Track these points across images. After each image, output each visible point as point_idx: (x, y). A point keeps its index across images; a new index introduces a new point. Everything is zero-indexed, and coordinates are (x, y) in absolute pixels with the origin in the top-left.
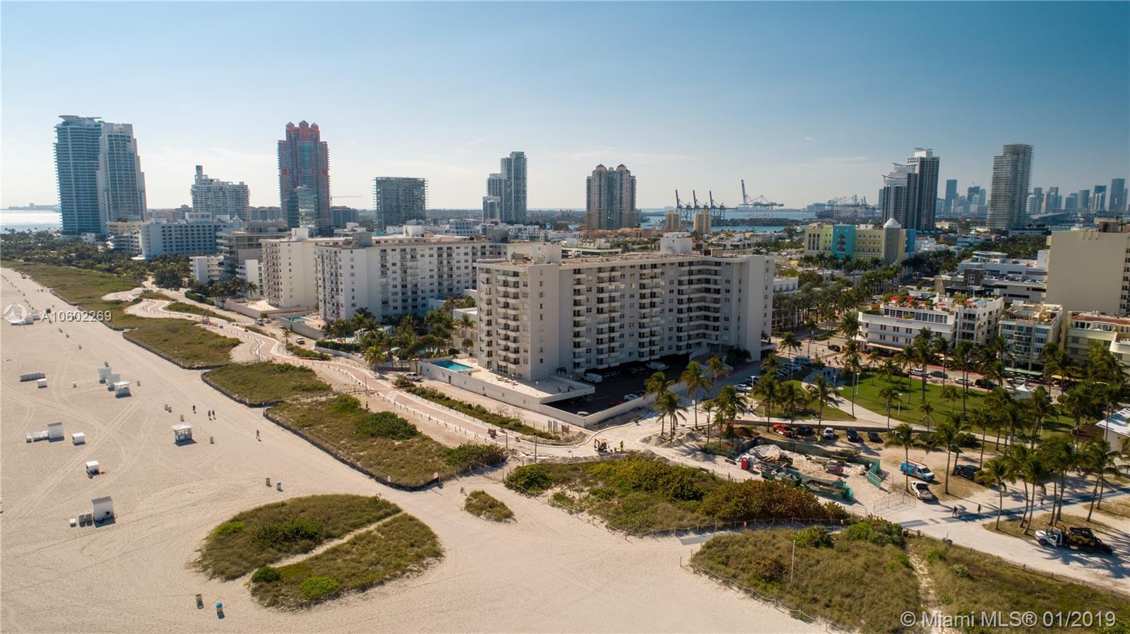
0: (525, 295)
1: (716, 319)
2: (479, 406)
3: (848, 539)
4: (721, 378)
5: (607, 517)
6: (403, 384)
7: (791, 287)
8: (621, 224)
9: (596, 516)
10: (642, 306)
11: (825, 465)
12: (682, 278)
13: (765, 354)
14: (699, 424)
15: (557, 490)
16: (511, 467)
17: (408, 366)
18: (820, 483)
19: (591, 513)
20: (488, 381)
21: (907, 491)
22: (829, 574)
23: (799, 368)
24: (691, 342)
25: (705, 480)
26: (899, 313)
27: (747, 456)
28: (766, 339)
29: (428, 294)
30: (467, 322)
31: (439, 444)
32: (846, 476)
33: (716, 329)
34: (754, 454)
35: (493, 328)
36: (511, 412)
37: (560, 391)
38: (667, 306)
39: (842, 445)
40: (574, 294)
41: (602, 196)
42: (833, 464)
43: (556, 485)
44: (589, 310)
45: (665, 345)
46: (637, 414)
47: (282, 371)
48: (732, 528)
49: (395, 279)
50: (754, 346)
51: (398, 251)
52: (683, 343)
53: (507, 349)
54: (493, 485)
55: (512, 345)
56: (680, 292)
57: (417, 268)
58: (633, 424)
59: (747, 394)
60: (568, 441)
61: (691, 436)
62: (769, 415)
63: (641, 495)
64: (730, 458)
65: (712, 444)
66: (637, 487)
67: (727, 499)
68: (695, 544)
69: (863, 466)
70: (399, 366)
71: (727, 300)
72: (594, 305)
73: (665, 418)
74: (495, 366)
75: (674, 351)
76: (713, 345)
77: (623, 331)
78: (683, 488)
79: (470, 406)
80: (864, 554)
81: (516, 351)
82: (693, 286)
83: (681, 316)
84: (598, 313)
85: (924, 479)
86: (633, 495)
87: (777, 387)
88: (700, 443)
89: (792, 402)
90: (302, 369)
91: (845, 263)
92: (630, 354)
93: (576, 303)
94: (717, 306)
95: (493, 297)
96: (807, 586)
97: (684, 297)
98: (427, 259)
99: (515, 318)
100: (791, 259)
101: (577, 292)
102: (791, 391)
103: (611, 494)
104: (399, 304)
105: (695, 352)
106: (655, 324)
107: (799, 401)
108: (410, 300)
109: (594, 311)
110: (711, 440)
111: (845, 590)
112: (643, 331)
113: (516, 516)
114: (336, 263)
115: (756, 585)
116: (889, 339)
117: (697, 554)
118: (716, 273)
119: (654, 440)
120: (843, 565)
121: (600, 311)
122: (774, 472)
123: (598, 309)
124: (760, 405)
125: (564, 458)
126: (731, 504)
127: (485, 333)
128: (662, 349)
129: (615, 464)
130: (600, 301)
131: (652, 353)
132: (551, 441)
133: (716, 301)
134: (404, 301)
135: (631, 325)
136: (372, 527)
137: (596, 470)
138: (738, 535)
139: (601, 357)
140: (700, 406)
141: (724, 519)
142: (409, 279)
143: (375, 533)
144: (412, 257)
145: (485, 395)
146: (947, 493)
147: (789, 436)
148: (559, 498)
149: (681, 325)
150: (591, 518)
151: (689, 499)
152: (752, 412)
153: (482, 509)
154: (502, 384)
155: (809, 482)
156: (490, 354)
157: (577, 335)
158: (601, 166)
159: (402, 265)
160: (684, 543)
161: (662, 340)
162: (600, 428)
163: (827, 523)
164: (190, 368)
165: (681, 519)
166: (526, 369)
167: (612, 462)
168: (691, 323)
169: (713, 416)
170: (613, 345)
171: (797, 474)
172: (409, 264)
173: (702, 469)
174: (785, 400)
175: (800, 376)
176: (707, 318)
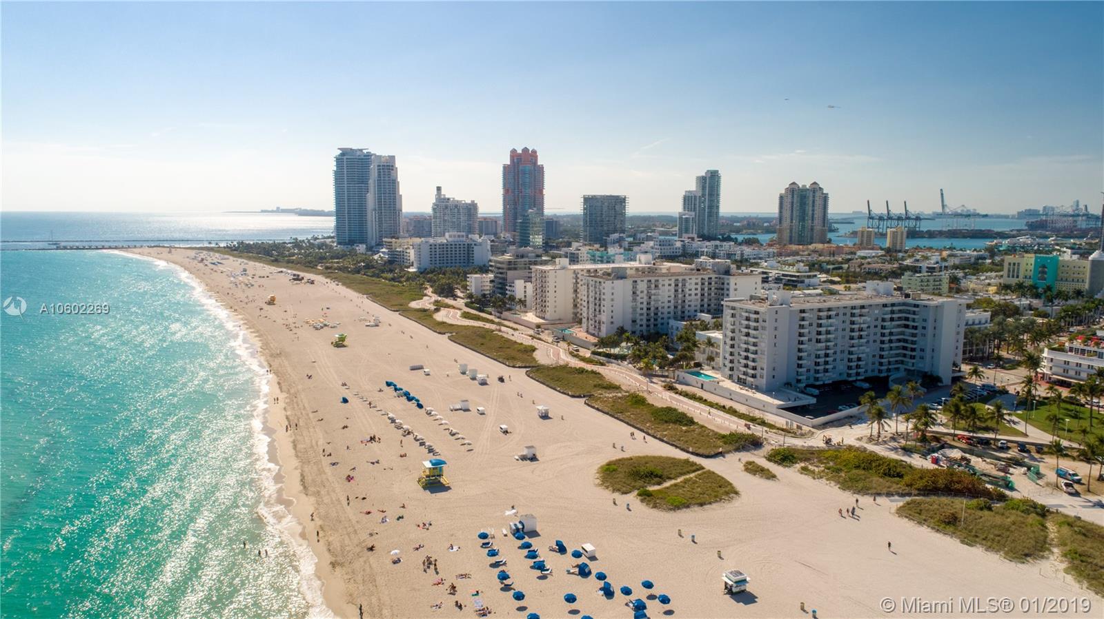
0: (764, 328)
1: (913, 350)
2: (731, 407)
3: (1004, 509)
4: (917, 397)
5: (839, 483)
6: (670, 388)
7: (983, 321)
8: (812, 238)
9: (832, 482)
10: (852, 338)
11: (995, 465)
12: (886, 316)
13: (956, 380)
14: (898, 431)
15: (803, 465)
16: (767, 449)
17: (667, 374)
18: (990, 476)
19: (827, 480)
20: (734, 389)
21: (1057, 487)
22: (988, 524)
23: (985, 393)
24: (890, 367)
25: (905, 468)
26: (1083, 352)
27: (936, 455)
28: (957, 367)
29: (666, 316)
30: (710, 343)
31: (713, 431)
32: (1011, 474)
33: (913, 357)
34: (942, 454)
35: (735, 350)
36: (757, 414)
37: (790, 400)
38: (872, 338)
39: (1013, 453)
40: (799, 328)
41: (794, 212)
42: (1002, 465)
43: (801, 462)
44: (810, 340)
45: (869, 367)
46: (851, 420)
47: (579, 373)
48: (924, 495)
49: (642, 303)
50: (945, 373)
51: (646, 281)
52: (884, 368)
53: (746, 366)
54: (759, 458)
55: (751, 364)
56: (883, 328)
57: (658, 295)
58: (848, 427)
59: (938, 411)
60: (802, 435)
61: (893, 439)
62: (955, 428)
63: (861, 472)
64: (923, 455)
65: (909, 445)
66: (857, 467)
67: (921, 478)
68: (900, 502)
69: (1026, 469)
70: (660, 374)
71: (924, 335)
72: (814, 336)
73: (873, 424)
74: (735, 378)
75: (876, 374)
76: (909, 370)
77: (835, 356)
78: (890, 470)
79: (724, 407)
80: (1013, 516)
81: (754, 368)
82: (894, 323)
83: (883, 346)
84: (817, 342)
85: (1073, 481)
86: (854, 471)
87: (962, 408)
88: (900, 444)
89: (973, 420)
90: (593, 372)
91: (1045, 292)
92: (840, 374)
93: (801, 335)
94: (915, 339)
95: (737, 328)
96: (972, 529)
97: (887, 331)
98: (667, 287)
99: (755, 345)
100: (989, 284)
101: (802, 327)
102: (973, 411)
103: (839, 470)
104: (644, 322)
105: (894, 376)
106: (861, 352)
107: (979, 419)
108: (652, 320)
109: (814, 340)
110: (909, 443)
111: (997, 532)
112: (851, 357)
113: (778, 477)
114: (600, 291)
115: (938, 526)
116: (1072, 373)
117: (901, 507)
118: (914, 313)
119: (865, 439)
120: (998, 520)
121: (818, 341)
122: (956, 466)
123: (817, 339)
124: (949, 420)
125: (803, 446)
126: (924, 481)
127: (729, 353)
128: (866, 371)
129: (839, 452)
130: (819, 333)
131: (858, 374)
132: (790, 435)
133: (914, 335)
134: (648, 320)
135: (842, 352)
136: (692, 475)
137: (826, 455)
138: (928, 499)
139: (817, 375)
140: (900, 418)
141: (919, 490)
142: (652, 303)
143: (694, 479)
144: (656, 286)
145: (731, 399)
146: (1089, 491)
147: (970, 444)
148: (804, 469)
149: (883, 353)
150: (828, 482)
151: (895, 477)
152: (942, 425)
153: (756, 471)
154: (744, 392)
155: (982, 475)
156: (732, 369)
157: (800, 358)
158: (794, 183)
159: (648, 292)
160: (892, 501)
161: (866, 364)
162: (824, 428)
163: (992, 499)
164: (514, 367)
165: (889, 487)
166: (762, 382)
167: (837, 450)
168: (892, 352)
169: (911, 426)
170: (827, 367)
171: (973, 470)
172: (653, 292)
173: (902, 461)
174: (968, 418)
175: (985, 400)
176: (905, 348)
